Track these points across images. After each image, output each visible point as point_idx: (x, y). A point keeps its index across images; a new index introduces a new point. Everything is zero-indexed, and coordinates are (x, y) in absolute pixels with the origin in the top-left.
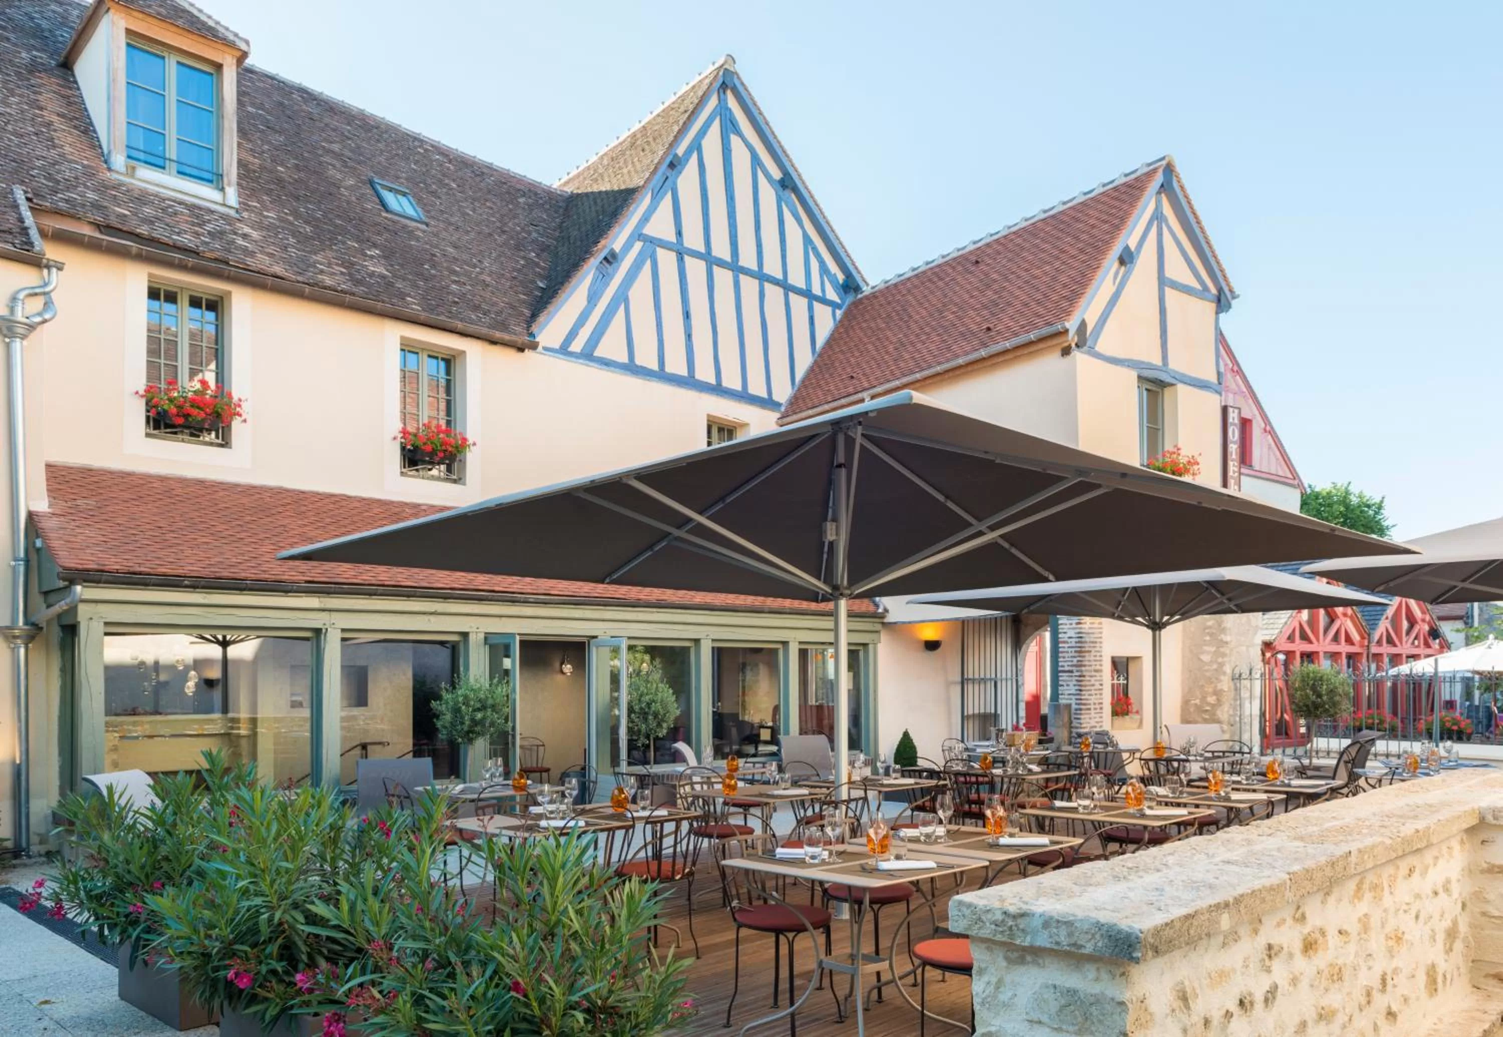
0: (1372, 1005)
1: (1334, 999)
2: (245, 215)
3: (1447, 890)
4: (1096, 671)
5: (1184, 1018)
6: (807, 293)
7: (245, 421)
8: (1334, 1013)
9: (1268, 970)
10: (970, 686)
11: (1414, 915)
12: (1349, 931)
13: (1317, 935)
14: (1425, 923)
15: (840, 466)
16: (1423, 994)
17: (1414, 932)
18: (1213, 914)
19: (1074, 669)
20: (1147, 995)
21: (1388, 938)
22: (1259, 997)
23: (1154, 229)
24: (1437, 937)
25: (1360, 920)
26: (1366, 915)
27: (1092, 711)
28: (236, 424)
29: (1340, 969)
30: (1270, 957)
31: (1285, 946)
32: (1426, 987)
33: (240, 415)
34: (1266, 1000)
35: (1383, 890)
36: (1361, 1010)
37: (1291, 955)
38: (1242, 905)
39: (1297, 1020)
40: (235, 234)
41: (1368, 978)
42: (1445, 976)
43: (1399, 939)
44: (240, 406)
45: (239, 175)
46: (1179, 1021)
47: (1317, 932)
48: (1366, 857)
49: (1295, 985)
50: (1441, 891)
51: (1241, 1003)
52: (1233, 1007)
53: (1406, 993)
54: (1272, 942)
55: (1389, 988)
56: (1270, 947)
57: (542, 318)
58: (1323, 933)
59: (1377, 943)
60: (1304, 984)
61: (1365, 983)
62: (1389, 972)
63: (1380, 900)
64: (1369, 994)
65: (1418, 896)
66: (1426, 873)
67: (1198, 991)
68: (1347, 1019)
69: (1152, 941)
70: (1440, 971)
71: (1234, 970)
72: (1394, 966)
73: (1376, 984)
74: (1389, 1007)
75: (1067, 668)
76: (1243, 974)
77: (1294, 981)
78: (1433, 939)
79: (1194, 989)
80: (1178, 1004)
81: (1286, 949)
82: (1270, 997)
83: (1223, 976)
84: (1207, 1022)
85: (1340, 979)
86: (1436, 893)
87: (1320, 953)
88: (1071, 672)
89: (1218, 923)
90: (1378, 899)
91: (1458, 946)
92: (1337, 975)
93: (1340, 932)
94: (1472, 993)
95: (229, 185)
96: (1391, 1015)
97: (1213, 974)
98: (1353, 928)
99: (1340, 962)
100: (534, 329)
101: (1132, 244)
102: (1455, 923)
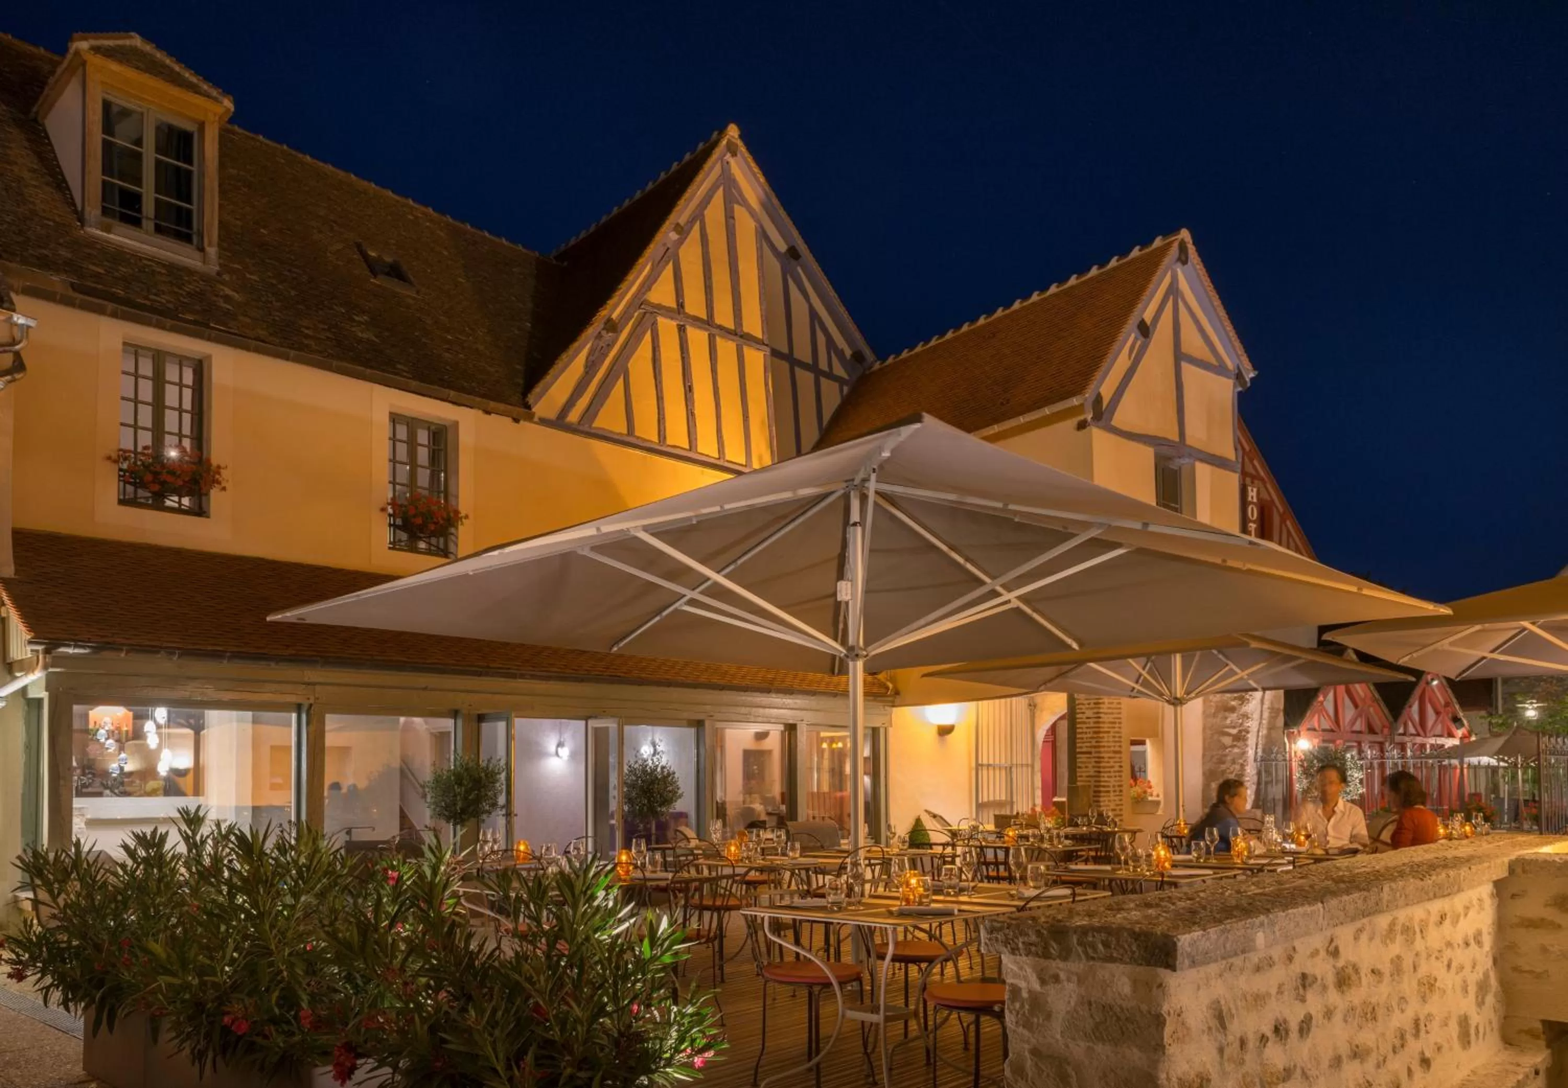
0: (1406, 1049)
1: (1367, 1037)
2: (226, 277)
3: (1479, 943)
4: (1115, 752)
5: (1220, 1037)
6: (813, 368)
7: (224, 489)
8: (1368, 1052)
9: (1303, 1000)
10: (985, 772)
11: (1446, 963)
12: (1383, 971)
13: (1350, 970)
14: (1457, 973)
15: (855, 524)
16: (1456, 1045)
17: (1447, 980)
18: (1249, 931)
19: (1093, 750)
20: (1184, 1009)
21: (1420, 983)
22: (1294, 1026)
23: (1170, 304)
24: (1469, 988)
25: (1392, 961)
26: (1399, 957)
27: (1112, 794)
28: (214, 493)
29: (1374, 1009)
30: (1304, 987)
31: (1319, 978)
32: (1459, 1037)
33: (219, 483)
34: (1301, 1031)
35: (1415, 933)
36: (1394, 1052)
37: (1325, 988)
38: (1277, 928)
39: (1330, 1054)
40: (217, 296)
41: (1400, 1020)
42: (1477, 1028)
43: (1431, 986)
44: (219, 474)
45: (219, 236)
46: (1216, 1040)
47: (1351, 968)
48: (1398, 894)
49: (1329, 1018)
50: (1472, 942)
51: (1277, 1030)
52: (1268, 1030)
53: (1439, 1041)
54: (1306, 971)
55: (1422, 1033)
56: (1304, 976)
57: (537, 390)
58: (1356, 970)
59: (1409, 986)
60: (1338, 1017)
61: (1398, 1025)
62: (1422, 1018)
63: (1412, 943)
64: (1402, 1037)
65: (1449, 944)
66: (1457, 922)
67: (1234, 1011)
68: (1381, 1058)
69: (1189, 950)
70: (1473, 1022)
71: (1268, 994)
72: (1426, 1012)
73: (1409, 1027)
74: (1423, 1053)
75: (1084, 750)
76: (1278, 1000)
77: (1329, 1014)
78: (1465, 990)
79: (1230, 1009)
80: (1214, 1023)
81: (1319, 981)
82: (1305, 1026)
83: (1259, 1000)
84: (1243, 1043)
85: (1375, 1019)
86: (1467, 944)
87: (1353, 990)
88: (1090, 753)
89: (1253, 940)
90: (1410, 942)
91: (1490, 999)
92: (1370, 1014)
93: (1373, 971)
94: (1506, 1049)
95: (210, 245)
96: (1425, 1062)
97: (1249, 998)
98: (1386, 968)
99: (1374, 1000)
100: (531, 399)
101: (1148, 316)
102: (1486, 975)
